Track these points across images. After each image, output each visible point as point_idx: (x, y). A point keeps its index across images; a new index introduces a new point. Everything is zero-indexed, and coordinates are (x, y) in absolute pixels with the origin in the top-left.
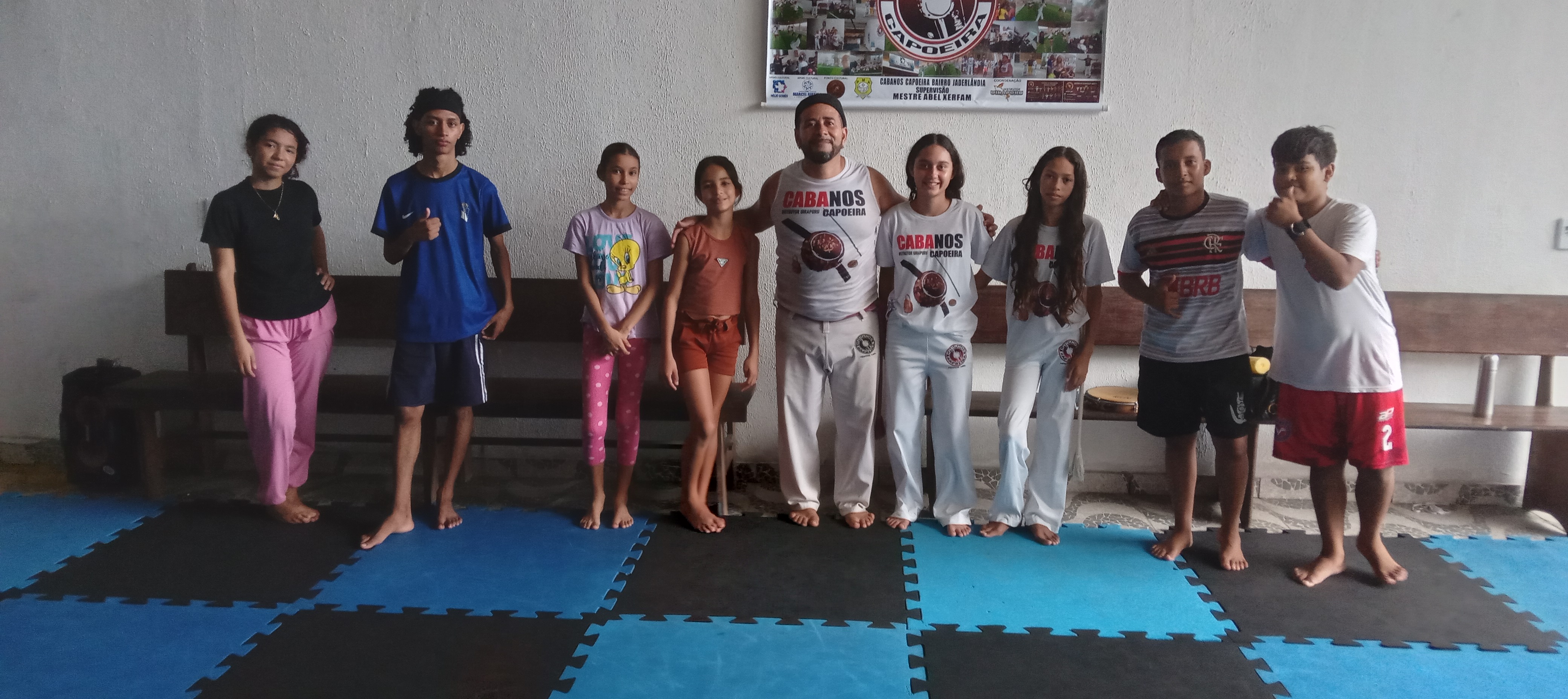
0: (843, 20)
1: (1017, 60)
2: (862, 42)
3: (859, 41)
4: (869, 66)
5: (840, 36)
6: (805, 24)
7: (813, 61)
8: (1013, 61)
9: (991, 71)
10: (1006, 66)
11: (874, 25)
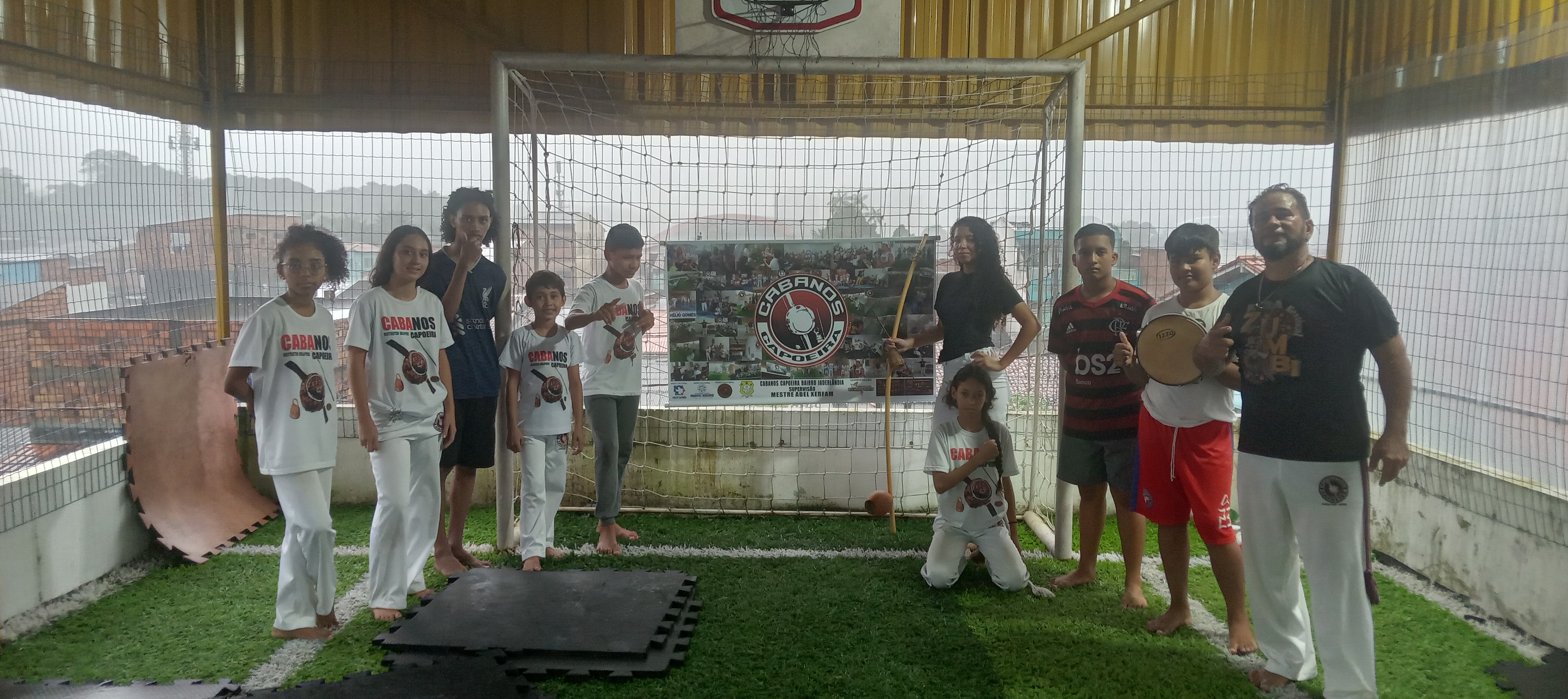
0: (728, 338)
1: (867, 364)
2: (744, 354)
3: (741, 353)
4: (751, 371)
5: (726, 350)
6: (698, 342)
7: (705, 370)
8: (864, 365)
9: (847, 373)
10: (859, 369)
11: (752, 342)
